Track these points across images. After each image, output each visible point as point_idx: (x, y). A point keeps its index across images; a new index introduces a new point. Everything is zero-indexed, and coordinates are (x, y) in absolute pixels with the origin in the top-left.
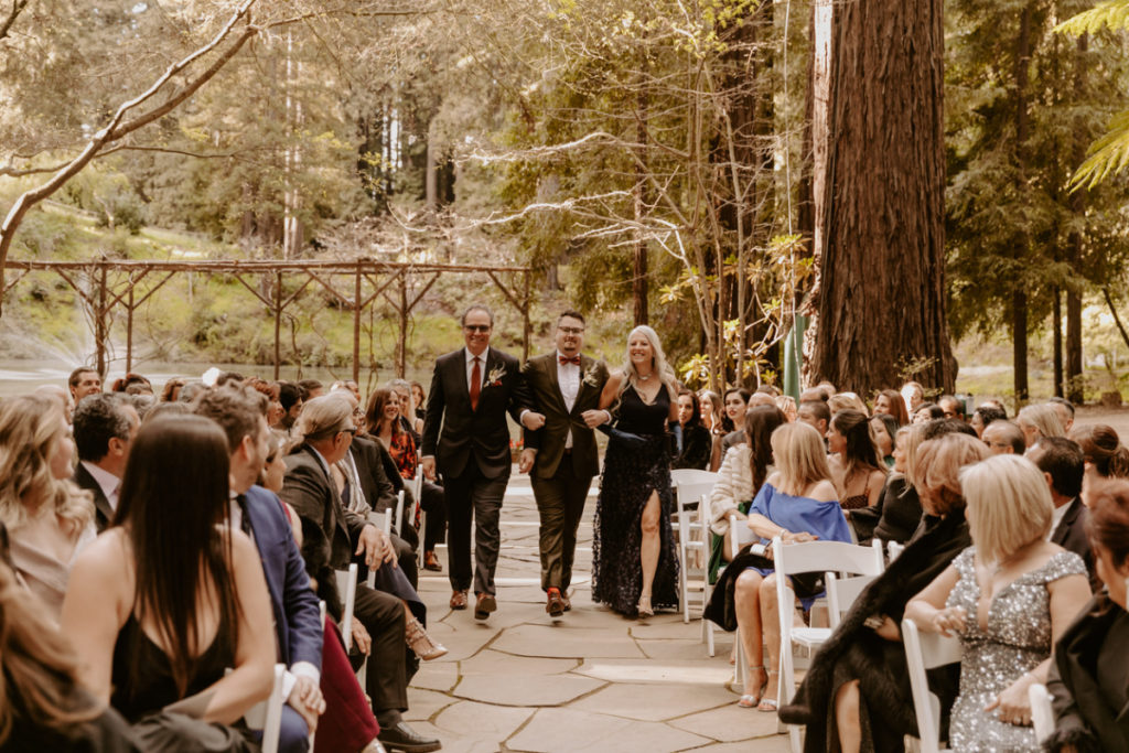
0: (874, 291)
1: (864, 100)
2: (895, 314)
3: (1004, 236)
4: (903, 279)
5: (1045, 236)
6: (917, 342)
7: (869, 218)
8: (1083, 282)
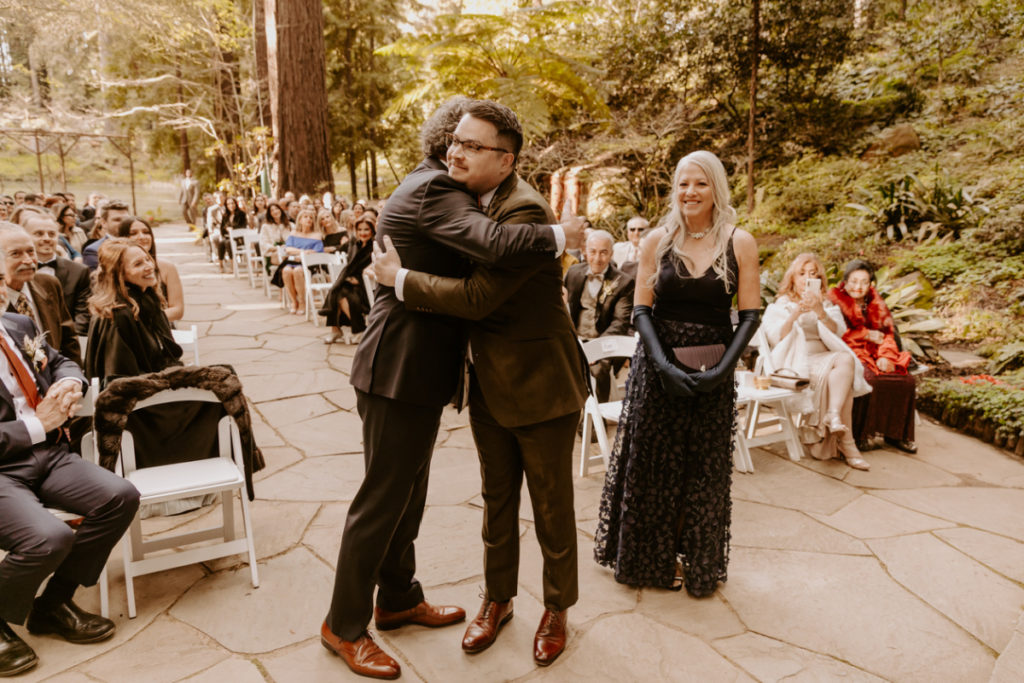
0: (302, 153)
1: (293, 70)
2: (312, 163)
3: (344, 128)
4: (314, 149)
5: (361, 128)
6: (321, 174)
7: (298, 122)
8: (377, 149)
